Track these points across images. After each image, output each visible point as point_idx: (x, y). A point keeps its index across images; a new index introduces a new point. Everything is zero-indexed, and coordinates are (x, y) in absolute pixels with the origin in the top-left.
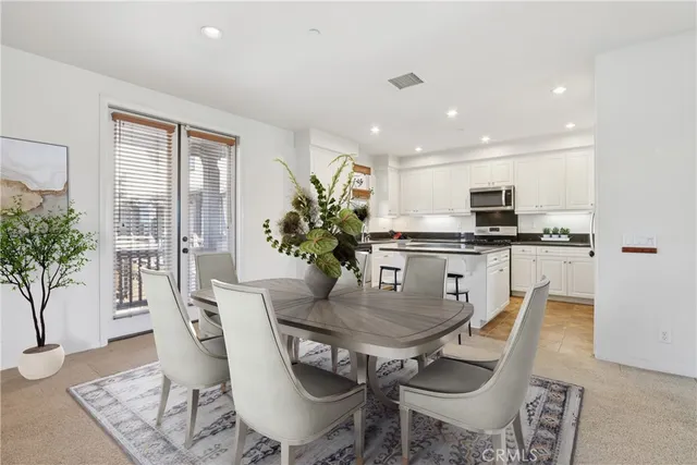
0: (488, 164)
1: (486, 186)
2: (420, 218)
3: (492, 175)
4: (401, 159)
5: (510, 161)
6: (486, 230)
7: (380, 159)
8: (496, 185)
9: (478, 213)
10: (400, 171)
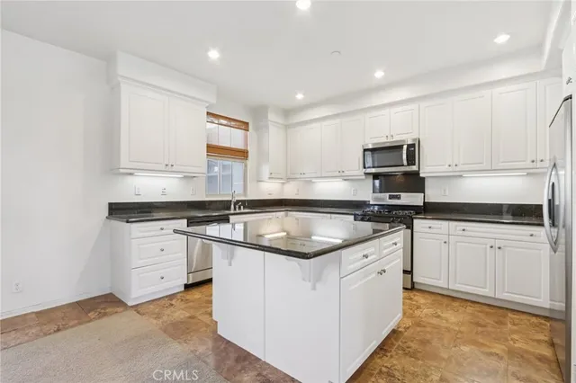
0: (385, 112)
1: (384, 140)
2: (309, 182)
3: (391, 126)
4: (287, 113)
5: (414, 106)
6: (386, 199)
7: (259, 111)
8: (397, 138)
9: (376, 176)
10: (287, 127)
